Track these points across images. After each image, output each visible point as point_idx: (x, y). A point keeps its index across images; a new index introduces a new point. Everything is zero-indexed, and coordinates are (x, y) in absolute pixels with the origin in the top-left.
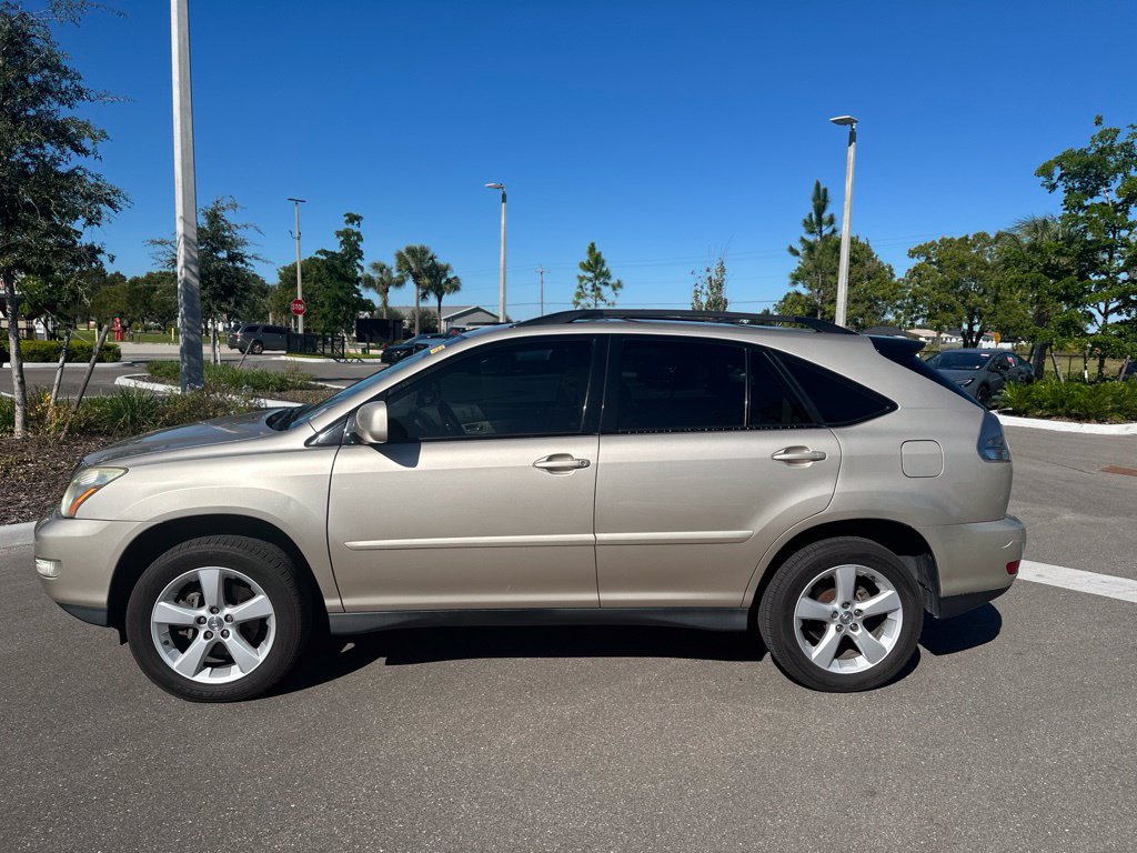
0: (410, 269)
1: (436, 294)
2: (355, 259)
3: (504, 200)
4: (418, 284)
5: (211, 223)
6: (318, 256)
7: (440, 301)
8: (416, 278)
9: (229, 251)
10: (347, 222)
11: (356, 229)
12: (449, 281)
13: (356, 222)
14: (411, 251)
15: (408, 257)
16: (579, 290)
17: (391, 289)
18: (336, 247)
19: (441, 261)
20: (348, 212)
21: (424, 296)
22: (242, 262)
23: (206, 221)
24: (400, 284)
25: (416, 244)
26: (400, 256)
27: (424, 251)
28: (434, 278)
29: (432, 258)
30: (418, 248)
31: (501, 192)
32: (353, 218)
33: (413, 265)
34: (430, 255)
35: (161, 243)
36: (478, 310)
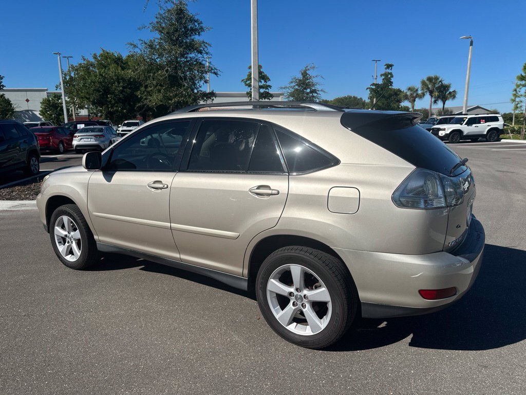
0: (428, 88)
1: (442, 100)
2: (389, 86)
3: (471, 44)
4: (432, 96)
5: (304, 77)
6: (372, 87)
7: (444, 104)
8: (431, 93)
9: (311, 89)
10: (386, 69)
11: (390, 71)
12: (450, 93)
13: (390, 68)
14: (430, 79)
15: (428, 82)
16: (514, 93)
17: (417, 99)
18: (380, 81)
19: (445, 82)
20: (387, 63)
21: (435, 102)
22: (316, 93)
23: (302, 76)
24: (422, 96)
25: (433, 75)
26: (423, 83)
27: (437, 78)
28: (442, 92)
29: (440, 81)
30: (434, 77)
31: (470, 40)
32: (389, 66)
33: (430, 86)
34: (440, 79)
35: (284, 88)
36: (478, 107)
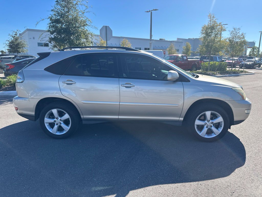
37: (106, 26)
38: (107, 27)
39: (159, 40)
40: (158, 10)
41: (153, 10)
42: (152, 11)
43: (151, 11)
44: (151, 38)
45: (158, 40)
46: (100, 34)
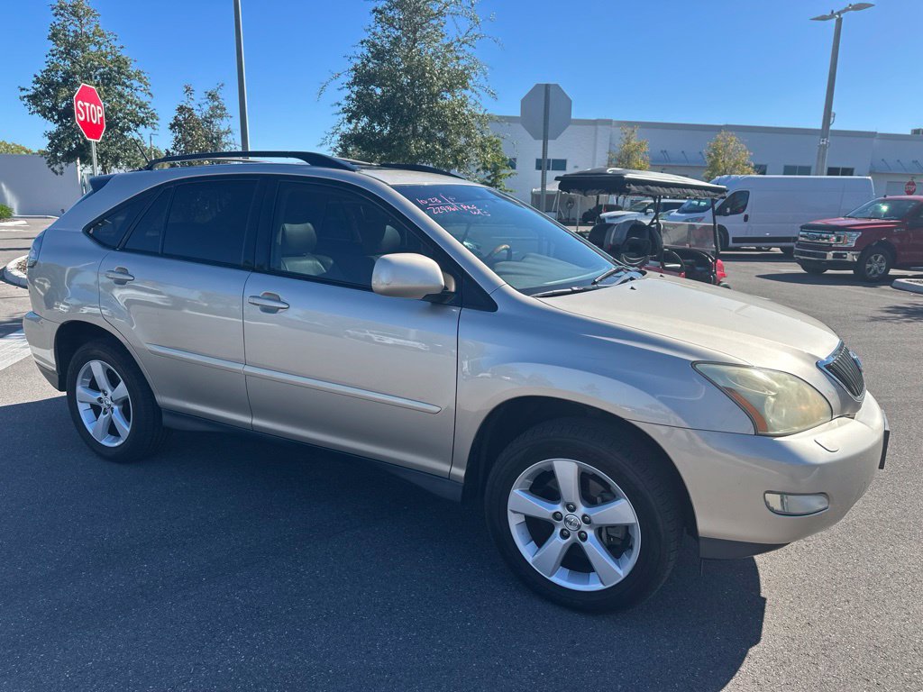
37: (547, 86)
38: (552, 91)
39: (909, 133)
40: (873, 5)
41: (847, 10)
42: (844, 11)
43: (839, 13)
44: (829, 125)
45: (908, 135)
46: (519, 115)
